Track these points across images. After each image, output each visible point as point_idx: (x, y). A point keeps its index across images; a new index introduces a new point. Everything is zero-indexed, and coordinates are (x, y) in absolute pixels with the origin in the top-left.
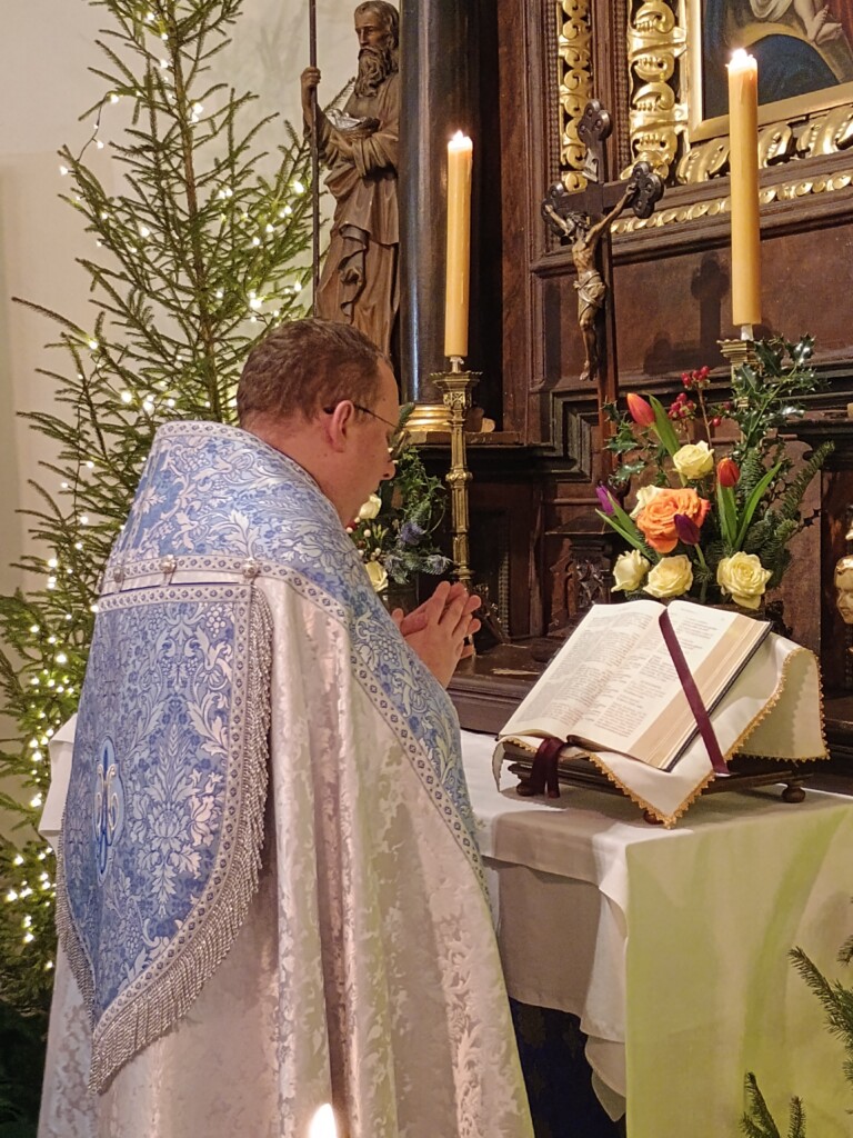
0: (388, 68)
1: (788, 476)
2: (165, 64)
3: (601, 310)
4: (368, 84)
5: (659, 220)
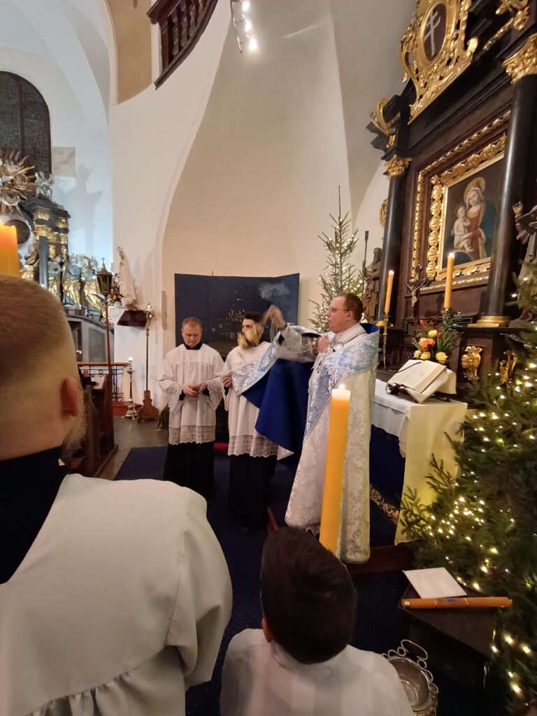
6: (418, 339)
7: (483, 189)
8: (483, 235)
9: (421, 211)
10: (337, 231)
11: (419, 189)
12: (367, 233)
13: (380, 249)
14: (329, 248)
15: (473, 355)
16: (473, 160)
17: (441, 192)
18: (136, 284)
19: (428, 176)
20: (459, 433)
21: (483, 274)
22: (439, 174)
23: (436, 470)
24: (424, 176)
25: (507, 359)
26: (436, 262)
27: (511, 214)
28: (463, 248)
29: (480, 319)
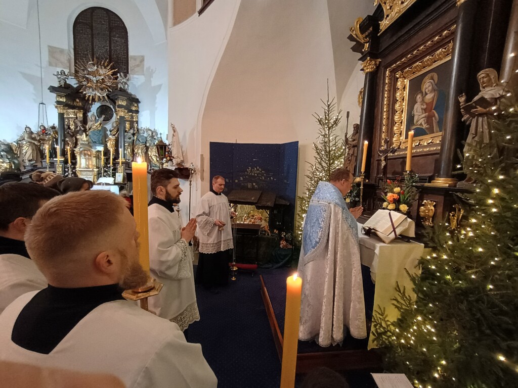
0: (357, 132)
1: (413, 194)
2: (327, 132)
3: (385, 167)
4: (354, 135)
5: (396, 154)
6: (386, 194)
7: (436, 81)
8: (436, 115)
9: (389, 97)
10: (326, 111)
11: (387, 81)
12: (348, 113)
13: (358, 124)
14: (320, 123)
15: (428, 207)
16: (428, 60)
17: (404, 83)
18: (183, 150)
19: (393, 72)
20: (418, 267)
21: (437, 145)
22: (402, 70)
23: (400, 294)
24: (391, 72)
25: (455, 211)
26: (401, 134)
27: (457, 103)
28: (421, 124)
29: (434, 180)
